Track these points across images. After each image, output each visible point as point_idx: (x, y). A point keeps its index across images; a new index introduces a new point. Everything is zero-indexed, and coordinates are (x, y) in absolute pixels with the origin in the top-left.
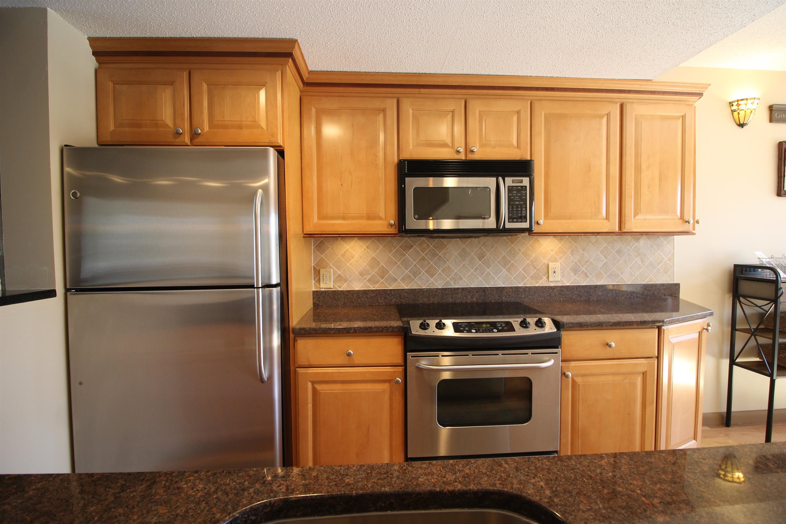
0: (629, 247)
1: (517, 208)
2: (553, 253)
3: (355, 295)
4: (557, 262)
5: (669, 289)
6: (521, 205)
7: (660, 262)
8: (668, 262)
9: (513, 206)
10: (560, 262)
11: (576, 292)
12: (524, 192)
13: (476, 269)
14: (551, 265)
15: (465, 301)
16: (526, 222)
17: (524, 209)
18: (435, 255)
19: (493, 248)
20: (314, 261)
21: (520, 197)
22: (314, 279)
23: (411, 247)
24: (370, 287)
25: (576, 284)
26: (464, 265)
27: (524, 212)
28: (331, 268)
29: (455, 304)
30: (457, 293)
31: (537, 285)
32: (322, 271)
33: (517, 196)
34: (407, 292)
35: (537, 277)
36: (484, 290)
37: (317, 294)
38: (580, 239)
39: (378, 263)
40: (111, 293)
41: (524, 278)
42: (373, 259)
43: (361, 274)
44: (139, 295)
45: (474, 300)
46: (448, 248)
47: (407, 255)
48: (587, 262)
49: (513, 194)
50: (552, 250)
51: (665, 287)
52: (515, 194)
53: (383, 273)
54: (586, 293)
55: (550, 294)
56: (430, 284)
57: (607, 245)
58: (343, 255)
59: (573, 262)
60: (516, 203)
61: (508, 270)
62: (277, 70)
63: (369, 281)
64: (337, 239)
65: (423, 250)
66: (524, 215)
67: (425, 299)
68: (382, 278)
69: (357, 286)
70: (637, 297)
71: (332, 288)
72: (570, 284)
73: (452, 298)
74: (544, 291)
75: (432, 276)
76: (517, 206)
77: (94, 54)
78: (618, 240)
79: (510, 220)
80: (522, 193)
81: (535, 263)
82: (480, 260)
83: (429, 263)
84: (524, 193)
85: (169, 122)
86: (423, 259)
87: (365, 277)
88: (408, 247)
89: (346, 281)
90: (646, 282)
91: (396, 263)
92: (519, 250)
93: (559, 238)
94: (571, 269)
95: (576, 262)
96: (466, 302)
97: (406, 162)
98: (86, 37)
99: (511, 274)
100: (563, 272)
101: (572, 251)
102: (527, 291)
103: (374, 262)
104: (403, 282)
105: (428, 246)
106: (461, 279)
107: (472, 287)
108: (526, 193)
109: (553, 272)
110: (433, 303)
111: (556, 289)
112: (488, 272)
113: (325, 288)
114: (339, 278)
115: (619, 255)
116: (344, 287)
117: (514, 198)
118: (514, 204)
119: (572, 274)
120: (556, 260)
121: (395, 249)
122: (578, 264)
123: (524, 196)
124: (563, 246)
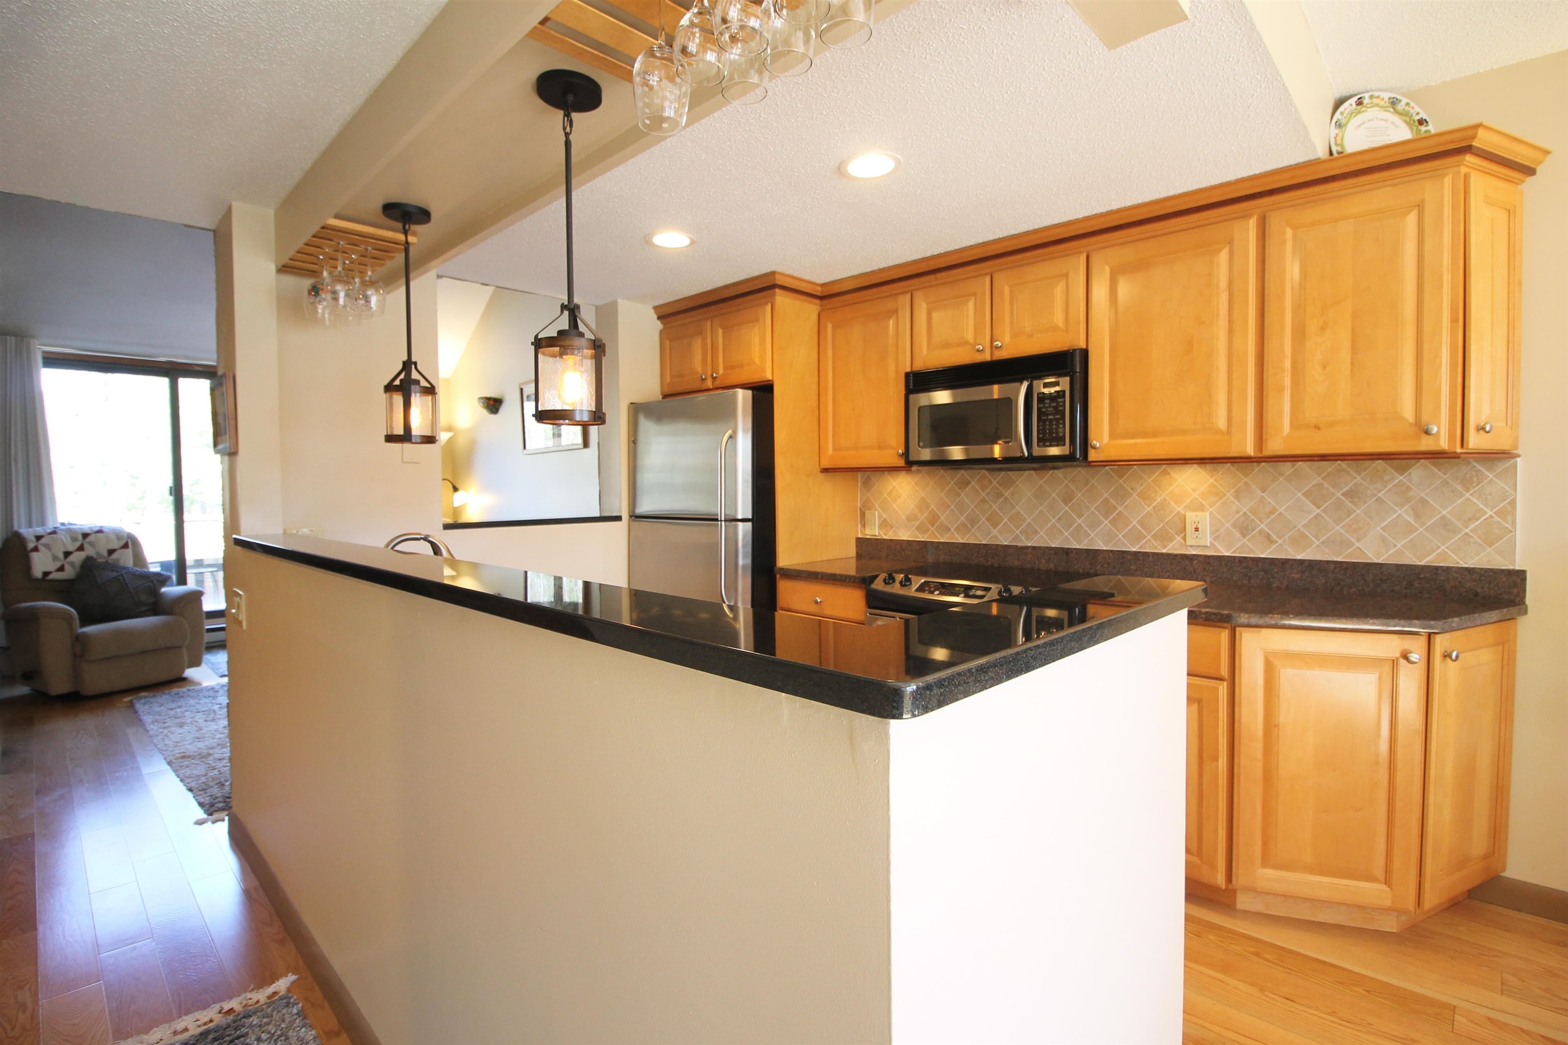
0: (1378, 485)
1: (1051, 425)
2: (1195, 495)
3: (898, 546)
4: (1203, 510)
5: (1490, 582)
6: (1057, 420)
7: (1470, 519)
8: (1497, 519)
9: (1044, 421)
10: (1211, 513)
11: (1238, 569)
12: (1062, 400)
13: (1059, 519)
14: (1191, 517)
15: (1037, 567)
16: (1064, 445)
17: (1061, 426)
18: (999, 495)
19: (1086, 486)
20: (860, 502)
21: (1056, 408)
22: (861, 523)
23: (969, 483)
24: (918, 537)
25: (1245, 553)
26: (1041, 512)
27: (1061, 430)
28: (876, 509)
29: (1022, 569)
30: (1026, 554)
31: (1164, 551)
32: (867, 513)
33: (1050, 407)
34: (958, 547)
35: (1164, 537)
36: (1067, 552)
37: (860, 542)
38: (1257, 469)
39: (928, 506)
40: (650, 522)
41: (1140, 537)
42: (923, 499)
43: (909, 519)
44: (661, 525)
45: (1052, 566)
46: (1017, 486)
47: (962, 495)
48: (1272, 512)
49: (1044, 405)
50: (1194, 490)
51: (1475, 576)
52: (1047, 403)
53: (933, 519)
54: (1262, 573)
55: (1185, 568)
56: (992, 537)
57: (1321, 481)
58: (889, 494)
59: (1238, 512)
60: (1051, 417)
61: (1113, 522)
62: (766, 304)
63: (918, 528)
64: (884, 474)
65: (984, 488)
66: (1061, 435)
67: (982, 559)
68: (933, 526)
69: (904, 535)
70: (1392, 591)
71: (876, 536)
72: (1233, 553)
73: (1018, 560)
74: (1173, 561)
75: (995, 525)
76: (1051, 421)
77: (659, 318)
78: (1348, 469)
79: (1041, 444)
80: (1058, 403)
81: (1162, 512)
82: (1066, 504)
83: (991, 507)
84: (1061, 402)
85: (699, 370)
86: (983, 501)
87: (913, 523)
88: (964, 484)
89: (892, 527)
90: (1427, 562)
91: (949, 506)
92: (1132, 489)
93: (1209, 467)
94: (1234, 525)
95: (1245, 513)
96: (1038, 569)
97: (911, 375)
98: (651, 307)
99: (1117, 529)
100: (1217, 531)
101: (1237, 492)
102: (1139, 560)
103: (923, 504)
104: (958, 533)
105: (991, 482)
106: (1036, 533)
107: (1053, 546)
108: (1064, 402)
109: (1194, 530)
110: (992, 566)
111: (1197, 559)
112: (1079, 526)
113: (871, 535)
114: (884, 524)
115: (1351, 502)
116: (889, 535)
117: (1047, 410)
118: (1047, 420)
119: (1237, 534)
120: (1201, 508)
121: (948, 485)
122: (1249, 516)
123: (1061, 406)
124: (1217, 482)
